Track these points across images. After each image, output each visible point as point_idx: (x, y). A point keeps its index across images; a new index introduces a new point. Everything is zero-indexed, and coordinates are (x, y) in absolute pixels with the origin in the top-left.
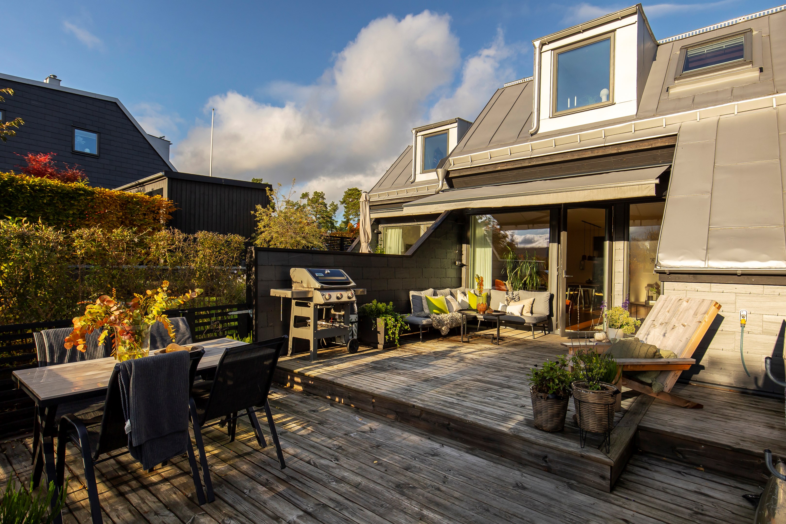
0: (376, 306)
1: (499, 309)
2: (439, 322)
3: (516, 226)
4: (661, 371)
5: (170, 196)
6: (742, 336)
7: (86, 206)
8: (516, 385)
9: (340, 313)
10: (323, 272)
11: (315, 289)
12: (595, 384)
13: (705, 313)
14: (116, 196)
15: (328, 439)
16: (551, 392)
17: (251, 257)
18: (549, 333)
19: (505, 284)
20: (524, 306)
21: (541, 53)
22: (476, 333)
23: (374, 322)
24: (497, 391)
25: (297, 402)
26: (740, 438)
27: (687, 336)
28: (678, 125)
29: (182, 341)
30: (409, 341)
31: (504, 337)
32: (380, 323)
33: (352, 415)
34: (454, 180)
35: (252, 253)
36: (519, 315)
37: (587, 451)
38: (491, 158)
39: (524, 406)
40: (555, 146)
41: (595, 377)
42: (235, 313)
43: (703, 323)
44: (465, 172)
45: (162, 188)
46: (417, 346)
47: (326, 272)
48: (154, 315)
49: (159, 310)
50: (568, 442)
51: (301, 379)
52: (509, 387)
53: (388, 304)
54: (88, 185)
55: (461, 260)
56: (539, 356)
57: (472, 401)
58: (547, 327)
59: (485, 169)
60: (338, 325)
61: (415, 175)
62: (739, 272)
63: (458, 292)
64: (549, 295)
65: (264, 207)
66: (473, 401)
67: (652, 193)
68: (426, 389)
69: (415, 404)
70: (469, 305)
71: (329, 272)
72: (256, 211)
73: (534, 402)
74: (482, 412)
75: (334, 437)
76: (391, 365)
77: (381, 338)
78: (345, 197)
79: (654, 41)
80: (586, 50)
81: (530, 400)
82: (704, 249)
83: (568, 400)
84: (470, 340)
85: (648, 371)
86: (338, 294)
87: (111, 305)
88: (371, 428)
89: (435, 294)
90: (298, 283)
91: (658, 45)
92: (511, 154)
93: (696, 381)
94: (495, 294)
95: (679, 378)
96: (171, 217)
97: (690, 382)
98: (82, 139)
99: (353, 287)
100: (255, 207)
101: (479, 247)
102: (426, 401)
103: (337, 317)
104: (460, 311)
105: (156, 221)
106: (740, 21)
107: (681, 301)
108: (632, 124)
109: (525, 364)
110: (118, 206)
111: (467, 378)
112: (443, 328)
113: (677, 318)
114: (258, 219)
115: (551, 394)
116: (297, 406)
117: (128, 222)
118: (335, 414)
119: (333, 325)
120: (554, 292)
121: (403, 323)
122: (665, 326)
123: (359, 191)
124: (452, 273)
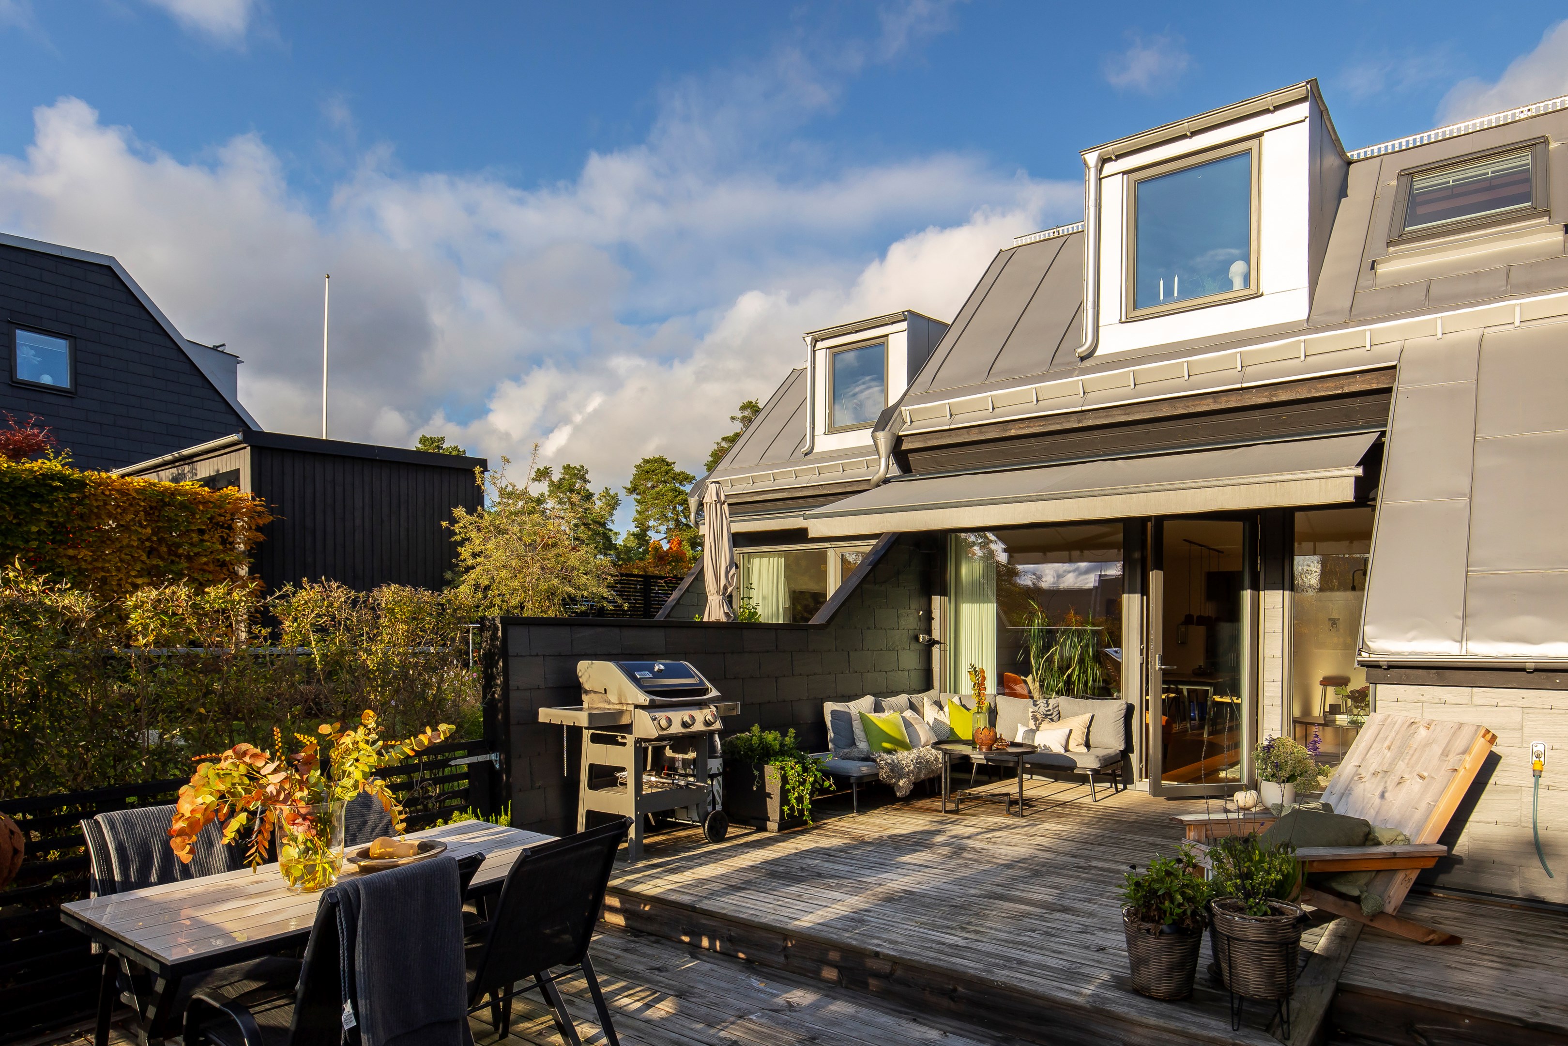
0: (761, 739)
1: (1019, 739)
2: (892, 770)
3: (1045, 554)
4: (1378, 871)
5: (257, 488)
6: (1535, 795)
7: (68, 514)
8: (1078, 905)
9: (686, 756)
10: (651, 669)
11: (637, 707)
12: (1259, 903)
13: (1464, 752)
14: (137, 491)
15: (707, 1028)
16: (1168, 920)
17: (494, 637)
18: (1125, 788)
19: (1025, 682)
20: (1071, 731)
21: (1100, 179)
22: (968, 791)
23: (756, 773)
24: (1041, 918)
25: (617, 952)
26: (1539, 1002)
27: (1428, 798)
28: (1397, 346)
29: (378, 828)
30: (829, 812)
31: (1030, 800)
32: (772, 774)
33: (742, 976)
34: (911, 457)
35: (497, 629)
36: (1062, 751)
37: (1246, 1036)
38: (993, 409)
39: (1104, 949)
40: (1135, 385)
41: (1259, 889)
42: (463, 762)
43: (1462, 772)
44: (936, 439)
45: (239, 469)
46: (850, 822)
47: (656, 668)
48: (357, 781)
49: (367, 770)
50: (1205, 1020)
51: (621, 902)
52: (1065, 910)
53: (784, 734)
54: (71, 466)
55: (929, 632)
56: (1113, 841)
57: (995, 942)
58: (1119, 776)
59: (981, 433)
60: (682, 783)
61: (813, 436)
62: (1530, 666)
63: (926, 701)
64: (1125, 706)
65: (471, 511)
66: (998, 940)
67: (1348, 495)
68: (893, 917)
69: (878, 949)
70: (952, 730)
71: (662, 667)
72: (454, 521)
73: (1131, 942)
74: (1020, 962)
75: (718, 1024)
76: (804, 866)
77: (773, 807)
78: (637, 478)
79: (1341, 153)
80: (1198, 175)
81: (1123, 937)
82: (1458, 617)
83: (1201, 936)
84: (961, 807)
85: (1350, 872)
86: (684, 715)
87: (260, 763)
88: (788, 1002)
89: (878, 708)
90: (595, 692)
91: (1349, 163)
92: (1038, 401)
93: (1444, 888)
94: (1004, 704)
95: (1415, 883)
96: (261, 537)
97: (1433, 890)
98: (33, 352)
99: (713, 700)
100: (451, 513)
101: (968, 602)
102: (902, 943)
103: (679, 764)
104: (936, 745)
105: (228, 546)
106: (1522, 116)
107: (1414, 726)
108: (1300, 341)
109: (1088, 858)
110: (142, 513)
111: (973, 891)
112: (901, 783)
113: (1406, 761)
114: (458, 538)
115: (1169, 925)
116: (619, 960)
117: (165, 550)
118: (705, 974)
119: (673, 783)
120: (1135, 700)
121: (819, 774)
122: (1383, 777)
123: (668, 464)
124: (910, 660)
